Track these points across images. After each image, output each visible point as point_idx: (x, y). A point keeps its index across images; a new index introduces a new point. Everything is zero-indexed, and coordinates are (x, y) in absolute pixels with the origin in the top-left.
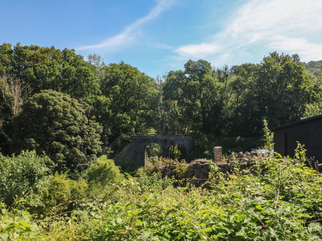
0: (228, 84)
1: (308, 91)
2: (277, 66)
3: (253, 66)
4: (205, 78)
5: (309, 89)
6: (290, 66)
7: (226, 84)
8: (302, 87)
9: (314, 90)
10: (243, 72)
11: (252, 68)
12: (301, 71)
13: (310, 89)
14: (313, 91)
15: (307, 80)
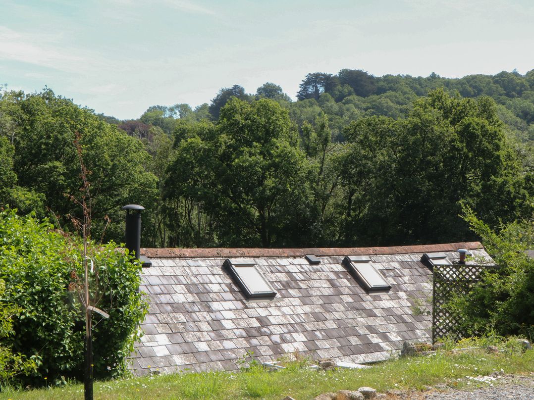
0: (327, 161)
1: (512, 190)
2: (445, 129)
3: (391, 125)
4: (277, 147)
5: (514, 185)
6: (474, 129)
7: (322, 162)
8: (499, 180)
9: (525, 188)
10: (366, 137)
11: (389, 130)
12: (497, 141)
13: (517, 185)
14: (522, 191)
15: (510, 163)
